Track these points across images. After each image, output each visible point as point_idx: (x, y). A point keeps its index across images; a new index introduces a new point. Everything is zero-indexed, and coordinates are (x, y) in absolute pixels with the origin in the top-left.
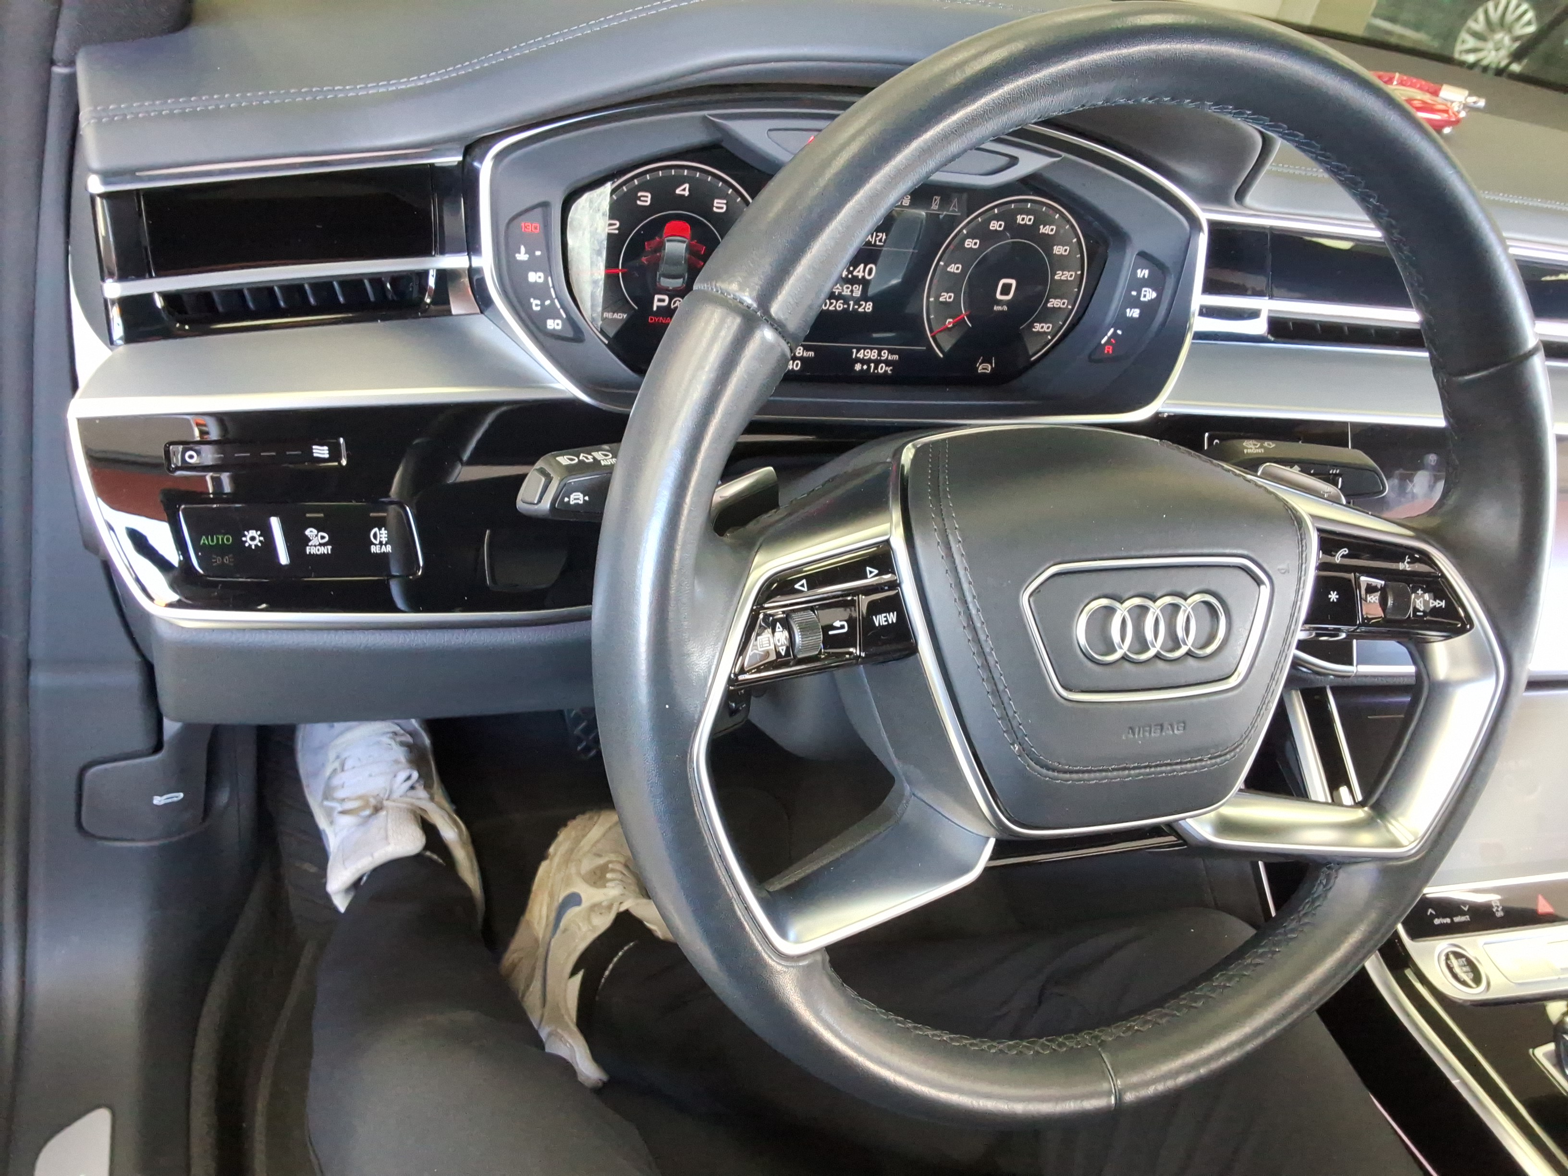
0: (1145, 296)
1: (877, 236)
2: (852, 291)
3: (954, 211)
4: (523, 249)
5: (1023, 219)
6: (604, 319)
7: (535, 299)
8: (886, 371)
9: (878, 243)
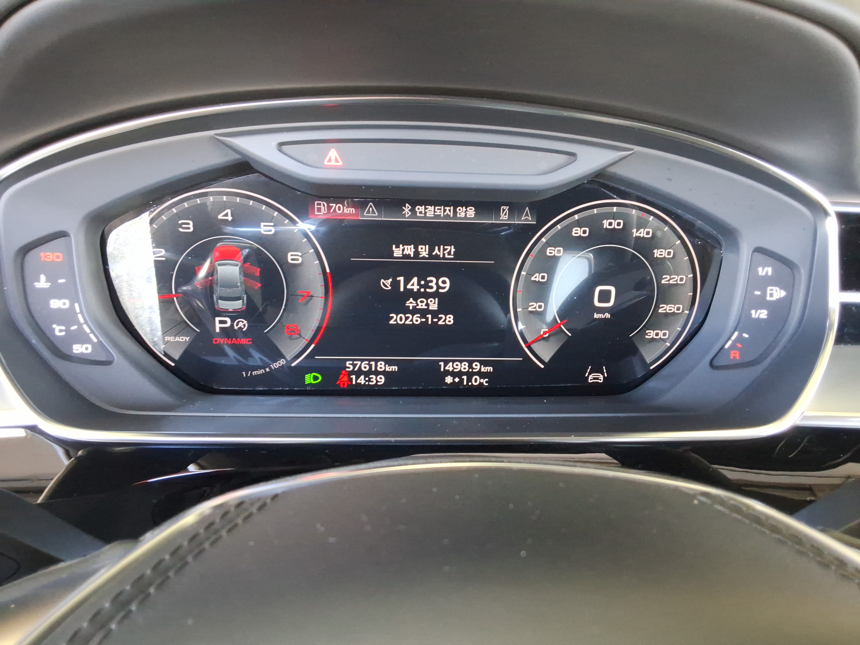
0: (771, 295)
1: (444, 250)
2: (427, 305)
3: (529, 221)
4: (43, 278)
5: (610, 224)
6: (166, 343)
7: (58, 325)
8: (481, 384)
9: (447, 256)
